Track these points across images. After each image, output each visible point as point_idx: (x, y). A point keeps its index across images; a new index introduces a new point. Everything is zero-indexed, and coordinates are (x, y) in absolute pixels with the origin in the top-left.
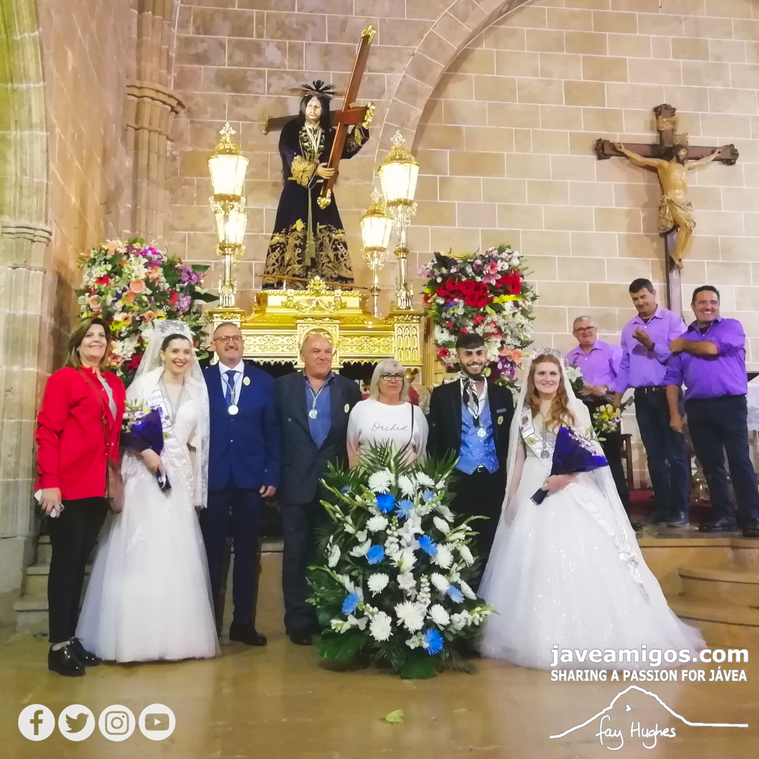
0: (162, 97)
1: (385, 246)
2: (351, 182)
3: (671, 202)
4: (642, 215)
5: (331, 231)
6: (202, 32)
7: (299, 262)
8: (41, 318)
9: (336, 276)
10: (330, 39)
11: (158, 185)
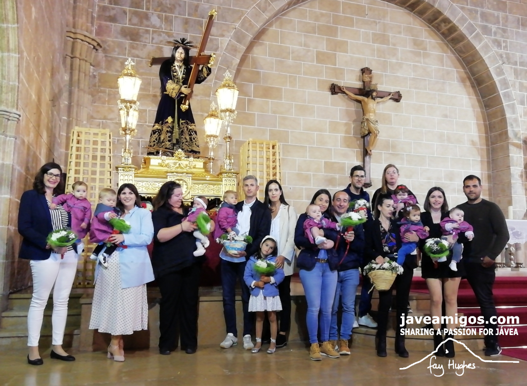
0: (88, 40)
1: (218, 135)
2: (198, 98)
3: (367, 120)
4: (352, 126)
5: (188, 124)
6: (113, 4)
7: (169, 141)
8: (13, 166)
9: (190, 150)
10: (189, 15)
11: (84, 92)
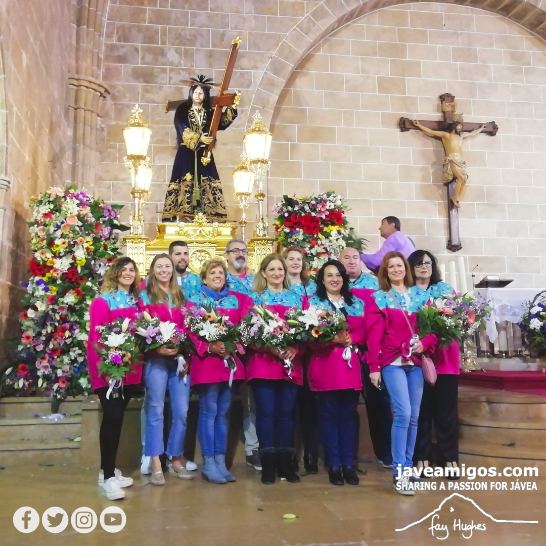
0: (94, 86)
2: (228, 147)
3: (451, 161)
4: (431, 170)
5: (211, 181)
6: (122, 41)
7: (188, 203)
9: (215, 213)
10: (213, 46)
11: (91, 148)
